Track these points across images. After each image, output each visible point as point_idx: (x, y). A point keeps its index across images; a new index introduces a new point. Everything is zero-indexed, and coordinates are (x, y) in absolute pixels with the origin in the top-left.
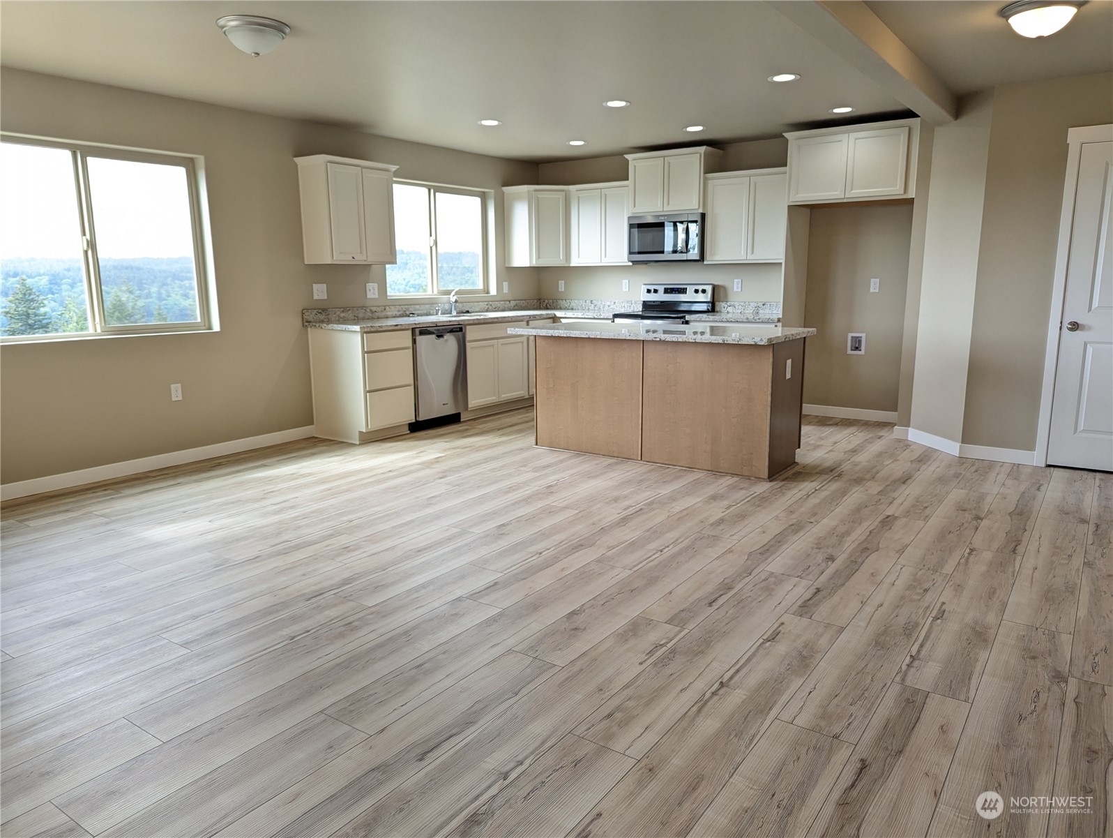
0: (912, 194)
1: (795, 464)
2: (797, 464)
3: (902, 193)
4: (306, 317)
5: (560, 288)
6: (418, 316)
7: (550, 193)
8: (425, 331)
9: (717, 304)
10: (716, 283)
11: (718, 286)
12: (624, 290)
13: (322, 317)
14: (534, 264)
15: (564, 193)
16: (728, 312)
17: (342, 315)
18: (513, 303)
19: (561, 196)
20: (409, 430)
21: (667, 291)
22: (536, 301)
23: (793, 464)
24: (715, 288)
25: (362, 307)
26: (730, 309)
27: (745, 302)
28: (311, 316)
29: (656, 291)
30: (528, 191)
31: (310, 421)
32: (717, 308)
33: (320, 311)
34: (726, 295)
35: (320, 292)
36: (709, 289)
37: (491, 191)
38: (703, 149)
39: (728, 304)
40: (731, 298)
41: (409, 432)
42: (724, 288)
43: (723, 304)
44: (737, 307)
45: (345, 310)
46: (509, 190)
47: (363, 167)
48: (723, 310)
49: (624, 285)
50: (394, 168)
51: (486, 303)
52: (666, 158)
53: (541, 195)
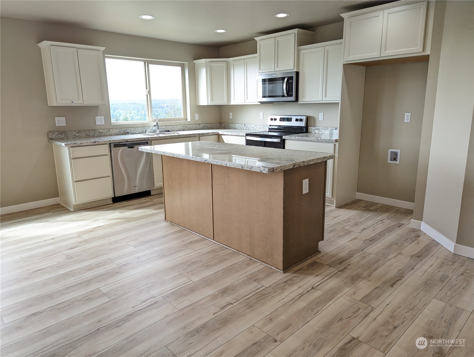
0: (428, 52)
1: (318, 252)
2: (320, 252)
3: (421, 51)
4: (50, 136)
5: (230, 117)
6: (131, 134)
7: (219, 63)
8: (118, 145)
9: (309, 127)
10: (309, 115)
11: (310, 117)
12: (261, 118)
13: (62, 136)
14: (210, 104)
15: (226, 62)
16: (315, 133)
17: (77, 135)
18: (202, 126)
19: (224, 64)
20: (113, 201)
21: (282, 120)
22: (218, 124)
23: (316, 252)
24: (308, 118)
25: (92, 130)
26: (317, 131)
27: (325, 127)
28: (54, 136)
29: (275, 119)
30: (206, 62)
31: (56, 195)
32: (309, 130)
33: (60, 133)
34: (315, 122)
35: (61, 122)
36: (304, 118)
37: (186, 63)
38: (296, 31)
39: (316, 128)
40: (318, 124)
41: (112, 202)
42: (314, 118)
43: (313, 128)
44: (320, 130)
45: (79, 132)
46: (197, 62)
47: (77, 48)
48: (313, 132)
49: (261, 115)
50: (102, 49)
51: (183, 126)
52: (276, 38)
53: (213, 64)
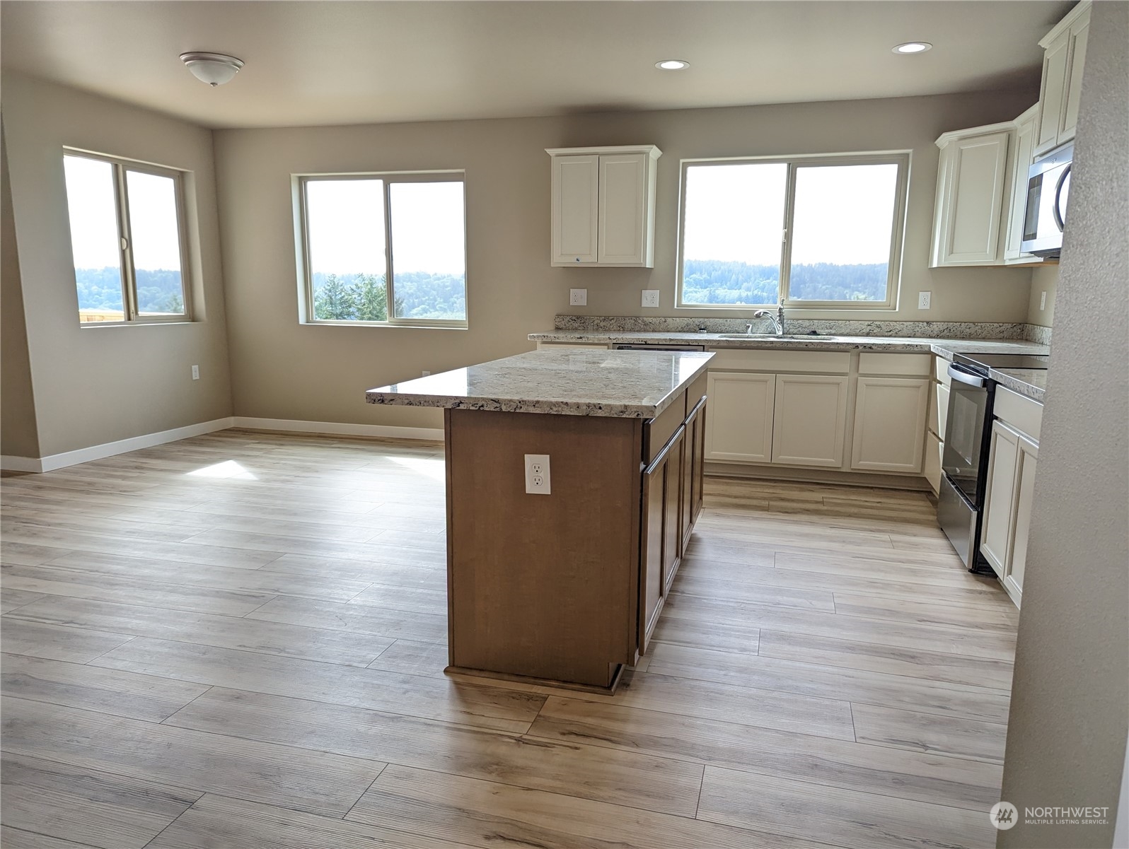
4: (558, 323)
7: (984, 140)
13: (576, 325)
14: (943, 263)
15: (1006, 134)
17: (602, 324)
19: (999, 142)
28: (563, 322)
30: (951, 143)
33: (574, 318)
35: (579, 297)
37: (909, 152)
45: (607, 319)
46: (941, 144)
47: (601, 155)
52: (1071, 30)
53: (967, 146)
